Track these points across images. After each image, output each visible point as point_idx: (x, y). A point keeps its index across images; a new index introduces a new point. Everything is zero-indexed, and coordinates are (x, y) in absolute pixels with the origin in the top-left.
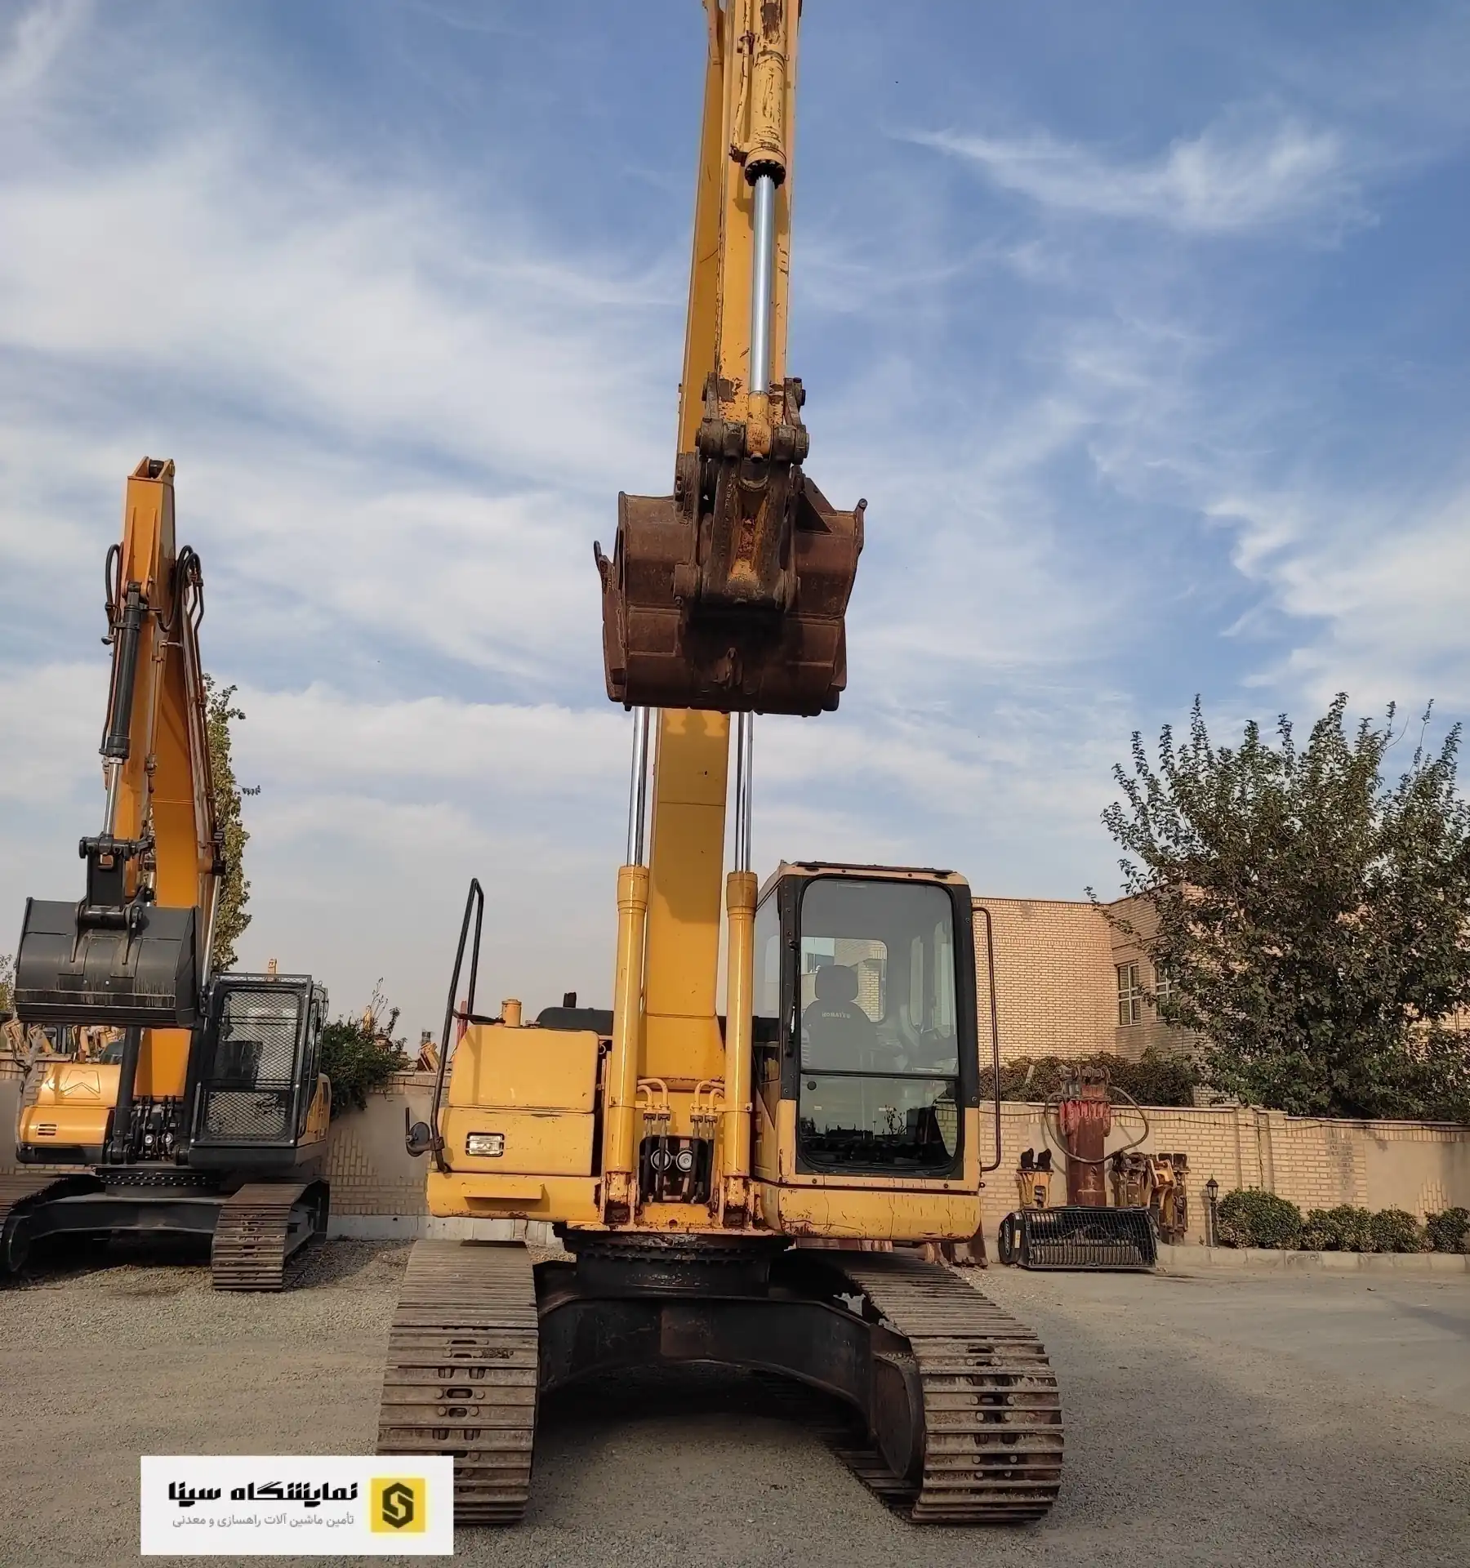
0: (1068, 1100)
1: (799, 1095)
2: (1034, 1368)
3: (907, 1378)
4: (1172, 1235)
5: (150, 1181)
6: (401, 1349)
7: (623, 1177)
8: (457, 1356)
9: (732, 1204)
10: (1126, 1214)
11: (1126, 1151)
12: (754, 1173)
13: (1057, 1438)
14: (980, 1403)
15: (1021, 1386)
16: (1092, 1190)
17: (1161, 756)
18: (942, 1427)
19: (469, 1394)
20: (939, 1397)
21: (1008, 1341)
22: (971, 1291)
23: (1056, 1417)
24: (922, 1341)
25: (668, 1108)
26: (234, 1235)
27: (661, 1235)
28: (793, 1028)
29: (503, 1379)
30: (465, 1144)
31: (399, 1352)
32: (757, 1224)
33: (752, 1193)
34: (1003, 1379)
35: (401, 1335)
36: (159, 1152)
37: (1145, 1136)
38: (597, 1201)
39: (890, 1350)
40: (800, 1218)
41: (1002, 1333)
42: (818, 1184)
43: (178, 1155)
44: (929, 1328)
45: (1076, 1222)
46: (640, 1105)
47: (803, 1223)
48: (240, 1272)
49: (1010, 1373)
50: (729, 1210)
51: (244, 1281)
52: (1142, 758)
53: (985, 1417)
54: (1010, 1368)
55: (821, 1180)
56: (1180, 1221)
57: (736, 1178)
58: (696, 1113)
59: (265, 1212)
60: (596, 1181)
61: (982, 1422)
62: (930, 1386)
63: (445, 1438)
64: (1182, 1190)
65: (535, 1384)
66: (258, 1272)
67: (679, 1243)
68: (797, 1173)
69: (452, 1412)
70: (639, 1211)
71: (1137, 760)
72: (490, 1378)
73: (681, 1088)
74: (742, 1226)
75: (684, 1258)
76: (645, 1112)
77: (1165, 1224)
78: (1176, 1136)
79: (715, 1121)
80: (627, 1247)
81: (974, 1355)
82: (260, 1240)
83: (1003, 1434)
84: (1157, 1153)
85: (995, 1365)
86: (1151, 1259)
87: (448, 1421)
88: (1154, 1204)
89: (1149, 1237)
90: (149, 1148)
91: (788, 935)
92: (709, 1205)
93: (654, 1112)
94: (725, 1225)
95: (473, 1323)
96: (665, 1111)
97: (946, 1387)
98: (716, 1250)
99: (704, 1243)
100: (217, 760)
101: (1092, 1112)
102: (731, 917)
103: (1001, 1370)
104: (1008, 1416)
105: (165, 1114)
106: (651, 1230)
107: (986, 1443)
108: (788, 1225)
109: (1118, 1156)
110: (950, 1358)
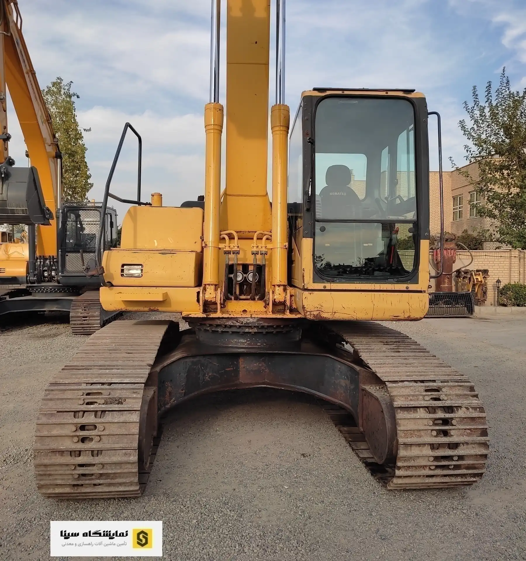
0: (438, 248)
1: (314, 234)
2: (469, 402)
3: (384, 406)
4: (481, 302)
5: (47, 291)
6: (51, 400)
7: (213, 287)
8: (88, 404)
9: (277, 301)
10: (462, 294)
11: (462, 269)
12: (290, 282)
13: (485, 445)
14: (435, 424)
15: (461, 413)
16: (446, 285)
17: (486, 96)
18: (409, 440)
19: (95, 427)
20: (407, 421)
21: (451, 384)
22: (418, 347)
23: (484, 433)
24: (394, 385)
25: (238, 247)
26: (78, 312)
27: (236, 319)
28: (310, 193)
29: (117, 418)
30: (120, 271)
31: (49, 402)
32: (292, 311)
33: (289, 295)
34: (450, 409)
35: (52, 390)
36: (51, 279)
37: (471, 262)
38: (198, 301)
39: (371, 383)
40: (316, 309)
41: (447, 378)
42: (327, 288)
43: (57, 280)
44: (398, 376)
45: (440, 298)
46: (221, 246)
47: (318, 312)
48: (83, 327)
49: (453, 405)
50: (275, 304)
51: (85, 331)
52: (477, 98)
53: (437, 434)
54: (454, 402)
55: (329, 286)
56: (483, 297)
57: (279, 286)
58: (255, 249)
59: (90, 303)
60: (197, 289)
61: (436, 436)
62: (400, 415)
63: (80, 456)
64: (486, 284)
65: (138, 421)
66: (90, 327)
67: (247, 323)
68: (314, 282)
69: (83, 440)
70: (223, 306)
71: (475, 99)
72: (108, 418)
73: (245, 237)
74: (283, 312)
75: (250, 331)
76: (225, 250)
77: (477, 298)
78: (484, 262)
79: (266, 254)
80: (218, 326)
81: (429, 393)
82: (89, 314)
83: (449, 444)
84: (475, 270)
85: (443, 400)
86: (471, 312)
87: (80, 446)
88: (473, 290)
89: (472, 304)
90: (47, 277)
91: (307, 134)
92: (265, 302)
93: (230, 250)
94: (273, 312)
95: (102, 381)
96: (236, 249)
97: (412, 415)
98: (268, 326)
99: (261, 322)
100: (69, 115)
101: (448, 254)
102: (274, 133)
103: (448, 403)
104: (452, 433)
105: (50, 263)
106: (230, 316)
107: (438, 449)
108: (308, 313)
109: (458, 271)
110: (413, 396)
